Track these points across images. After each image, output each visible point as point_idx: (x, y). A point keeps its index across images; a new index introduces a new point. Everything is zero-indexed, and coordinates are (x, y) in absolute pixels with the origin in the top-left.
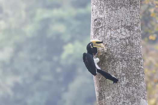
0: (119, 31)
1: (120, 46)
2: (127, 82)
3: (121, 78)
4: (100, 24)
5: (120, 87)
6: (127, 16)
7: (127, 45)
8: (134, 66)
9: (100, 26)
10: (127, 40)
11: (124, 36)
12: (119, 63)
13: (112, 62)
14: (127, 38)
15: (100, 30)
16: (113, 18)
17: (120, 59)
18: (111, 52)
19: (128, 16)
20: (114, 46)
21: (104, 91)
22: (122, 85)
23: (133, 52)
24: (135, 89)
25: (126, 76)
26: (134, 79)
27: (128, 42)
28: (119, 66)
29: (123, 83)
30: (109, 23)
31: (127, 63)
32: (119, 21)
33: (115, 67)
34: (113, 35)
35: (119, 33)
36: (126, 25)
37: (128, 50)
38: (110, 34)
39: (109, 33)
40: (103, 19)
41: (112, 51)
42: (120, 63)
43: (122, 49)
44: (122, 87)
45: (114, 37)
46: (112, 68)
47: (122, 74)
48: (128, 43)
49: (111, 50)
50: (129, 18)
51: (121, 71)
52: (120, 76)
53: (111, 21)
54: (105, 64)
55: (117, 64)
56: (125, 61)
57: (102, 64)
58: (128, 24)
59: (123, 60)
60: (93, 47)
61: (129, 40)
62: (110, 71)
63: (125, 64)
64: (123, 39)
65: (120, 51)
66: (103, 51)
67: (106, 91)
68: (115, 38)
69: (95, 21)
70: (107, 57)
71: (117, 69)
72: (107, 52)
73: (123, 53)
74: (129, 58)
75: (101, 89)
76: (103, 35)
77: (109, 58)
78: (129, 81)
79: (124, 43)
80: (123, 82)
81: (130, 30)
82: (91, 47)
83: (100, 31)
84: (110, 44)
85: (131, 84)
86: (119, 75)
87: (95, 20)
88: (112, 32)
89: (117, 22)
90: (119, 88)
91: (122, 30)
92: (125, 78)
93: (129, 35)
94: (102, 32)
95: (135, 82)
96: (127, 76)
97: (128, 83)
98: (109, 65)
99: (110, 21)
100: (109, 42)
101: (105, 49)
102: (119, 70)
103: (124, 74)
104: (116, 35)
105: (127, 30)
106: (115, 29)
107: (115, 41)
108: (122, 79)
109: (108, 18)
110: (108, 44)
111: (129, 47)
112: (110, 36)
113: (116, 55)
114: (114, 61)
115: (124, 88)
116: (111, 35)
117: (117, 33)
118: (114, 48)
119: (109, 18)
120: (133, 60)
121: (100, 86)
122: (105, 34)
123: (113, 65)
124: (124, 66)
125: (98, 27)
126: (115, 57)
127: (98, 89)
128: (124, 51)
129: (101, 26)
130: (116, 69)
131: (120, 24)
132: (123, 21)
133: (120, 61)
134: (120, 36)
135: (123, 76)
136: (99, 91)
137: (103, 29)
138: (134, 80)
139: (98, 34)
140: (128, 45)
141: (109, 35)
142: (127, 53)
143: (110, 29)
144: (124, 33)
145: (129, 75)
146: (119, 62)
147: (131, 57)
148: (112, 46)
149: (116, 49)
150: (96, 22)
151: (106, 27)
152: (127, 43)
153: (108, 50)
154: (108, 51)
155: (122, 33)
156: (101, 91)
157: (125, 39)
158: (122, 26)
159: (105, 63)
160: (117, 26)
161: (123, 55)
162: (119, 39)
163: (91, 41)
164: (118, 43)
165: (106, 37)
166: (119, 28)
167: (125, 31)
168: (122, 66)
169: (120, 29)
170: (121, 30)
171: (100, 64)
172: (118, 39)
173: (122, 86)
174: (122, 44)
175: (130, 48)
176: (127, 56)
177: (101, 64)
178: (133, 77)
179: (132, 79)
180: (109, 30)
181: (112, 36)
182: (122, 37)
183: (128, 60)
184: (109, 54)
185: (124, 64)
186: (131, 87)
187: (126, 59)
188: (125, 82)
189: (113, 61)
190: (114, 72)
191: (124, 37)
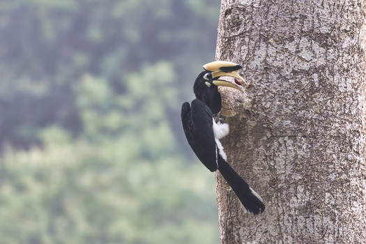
0: (291, 47)
1: (290, 93)
2: (307, 200)
3: (289, 187)
4: (238, 24)
5: (283, 213)
6: (319, 5)
7: (313, 90)
8: (331, 154)
9: (238, 29)
10: (315, 76)
11: (305, 64)
12: (285, 142)
13: (265, 138)
14: (316, 70)
15: (238, 42)
16: (276, 8)
17: (289, 132)
18: (263, 109)
19: (322, 5)
20: (274, 91)
21: (240, 224)
22: (290, 210)
23: (330, 113)
24: (331, 223)
25: (306, 182)
26: (328, 191)
27: (316, 80)
28: (284, 152)
29: (295, 202)
30: (264, 21)
31: (311, 144)
32: (293, 17)
33: (274, 155)
34: (271, 59)
35: (291, 54)
36: (316, 31)
37: (316, 104)
38: (264, 54)
39: (261, 52)
40: (248, 9)
41: (268, 106)
42: (290, 142)
43: (296, 100)
44: (290, 215)
45: (276, 64)
46: (266, 156)
47: (293, 177)
48: (316, 84)
49: (264, 104)
50: (325, 11)
51: (289, 167)
52: (286, 181)
53: (270, 17)
54: (246, 144)
55: (280, 145)
56: (304, 136)
57: (236, 143)
58: (321, 26)
59: (300, 134)
60: (211, 83)
61: (320, 76)
62: (258, 165)
63: (304, 147)
64: (302, 71)
65: (291, 107)
66: (238, 104)
67: (244, 225)
68: (279, 69)
69: (226, 14)
70: (252, 123)
71: (280, 160)
72: (252, 108)
73: (301, 113)
74: (316, 128)
75: (232, 218)
76: (244, 58)
77: (256, 126)
78: (314, 199)
79: (305, 83)
80: (294, 199)
81: (326, 46)
82: (207, 83)
83: (236, 45)
84: (263, 86)
85: (318, 207)
86: (283, 177)
87: (228, 12)
88: (271, 51)
89: (288, 19)
90: (282, 217)
91: (301, 46)
92: (300, 189)
93: (321, 62)
94: (243, 48)
95: (333, 202)
96: (309, 183)
97: (309, 203)
98: (258, 147)
99: (266, 18)
100: (260, 78)
101: (247, 100)
102: (286, 165)
103: (300, 178)
104: (282, 60)
105: (316, 46)
106: (281, 41)
107: (278, 78)
108: (292, 190)
109: (263, 8)
110: (255, 83)
111: (319, 97)
112: (265, 61)
113: (278, 120)
114: (272, 136)
115: (296, 220)
116: (268, 59)
117: (287, 54)
118: (272, 97)
119: (266, 9)
120: (331, 136)
121: (230, 209)
122: (251, 55)
123: (268, 149)
124: (300, 153)
125: (233, 34)
126: (276, 124)
127: (223, 220)
128: (303, 108)
129: (241, 30)
130: (277, 159)
131: (297, 28)
132: (306, 17)
133: (290, 137)
134: (295, 62)
135: (296, 183)
136: (225, 224)
137: (247, 39)
138: (328, 195)
139: (231, 55)
140: (316, 91)
141: (262, 59)
142: (311, 114)
143: (266, 40)
144: (306, 55)
145: (314, 180)
146: (286, 138)
147: (325, 128)
148: (269, 91)
149: (280, 101)
150: (229, 17)
151: (253, 33)
152: (313, 83)
153: (254, 102)
154: (255, 106)
155: (300, 54)
156: (231, 223)
157: (307, 73)
158: (302, 32)
159: (245, 141)
160: (288, 33)
161: (299, 121)
162: (290, 70)
163: (205, 66)
164: (285, 84)
165: (252, 62)
166: (291, 39)
167: (310, 49)
168: (293, 154)
169: (296, 41)
170: (298, 44)
171: (232, 145)
172: (287, 73)
173: (292, 213)
174: (299, 87)
175: (321, 100)
176: (312, 124)
177: (235, 145)
178: (327, 186)
179: (321, 194)
180: (263, 45)
181: (270, 60)
182: (301, 64)
183: (315, 135)
184: (258, 114)
185: (300, 147)
186: (316, 217)
187: (309, 132)
188: (299, 201)
189: (269, 135)
190: (270, 169)
191: (306, 66)
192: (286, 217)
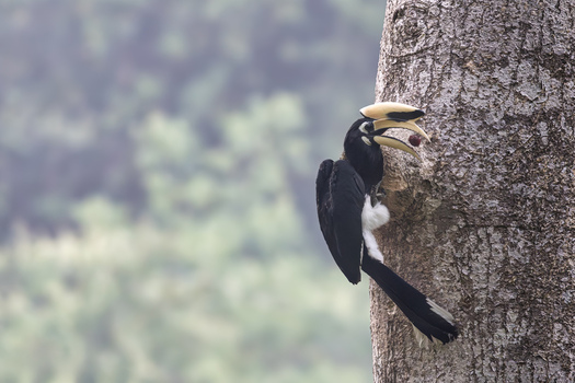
0: (504, 76)
1: (500, 154)
2: (523, 334)
3: (493, 312)
4: (415, 35)
5: (482, 356)
6: (553, 6)
7: (538, 150)
8: (565, 259)
9: (414, 44)
10: (543, 125)
11: (527, 105)
12: (488, 235)
13: (455, 229)
14: (545, 116)
15: (414, 64)
16: (479, 8)
17: (495, 220)
18: (454, 179)
19: (557, 6)
20: (472, 149)
21: (409, 372)
22: (494, 350)
23: (566, 189)
24: (560, 373)
25: (521, 304)
26: (559, 321)
27: (544, 133)
28: (486, 253)
29: (502, 338)
30: (459, 32)
31: (533, 240)
32: (508, 25)
33: (470, 258)
34: (470, 95)
35: (502, 88)
36: (547, 50)
37: (542, 174)
38: (457, 86)
39: (453, 84)
40: (433, 11)
41: (461, 174)
42: (496, 236)
43: (510, 166)
44: (493, 359)
45: (477, 103)
46: (455, 258)
47: (500, 295)
48: (544, 139)
49: (454, 170)
50: (562, 18)
51: (495, 279)
52: (488, 302)
53: (470, 25)
54: (422, 237)
55: (480, 241)
56: (521, 228)
57: (406, 236)
58: (554, 43)
59: (513, 224)
60: (372, 140)
61: (551, 126)
62: (441, 273)
63: (520, 245)
64: (521, 117)
65: (499, 178)
66: (412, 170)
67: (416, 374)
68: (483, 113)
69: (395, 18)
70: (433, 203)
71: (479, 266)
72: (434, 177)
73: (517, 188)
74: (542, 214)
75: (395, 361)
76: (423, 92)
77: (440, 207)
78: (535, 333)
79: (525, 137)
80: (501, 332)
81: (562, 76)
82: (364, 138)
83: (411, 71)
84: (454, 141)
85: (541, 348)
86: (483, 295)
87: (398, 14)
88: (470, 82)
89: (498, 29)
90: (480, 361)
91: (520, 75)
92: (512, 316)
93: (552, 103)
94: (421, 75)
95: (566, 340)
96: (527, 306)
97: (526, 340)
98: (442, 243)
99: (463, 26)
100: (449, 127)
101: (427, 164)
102: (488, 274)
103: (512, 297)
104: (488, 97)
105: (545, 76)
106: (487, 65)
107: (480, 128)
108: (497, 316)
109: (457, 9)
110: (441, 135)
111: (549, 163)
112: (458, 98)
113: (479, 198)
114: (467, 226)
115: (504, 367)
116: (463, 96)
117: (495, 88)
118: (468, 160)
119: (462, 11)
120: (566, 229)
121: (392, 346)
122: (436, 86)
123: (459, 246)
124: (514, 255)
125: (406, 51)
126: (474, 205)
127: (379, 363)
128: (521, 180)
129: (420, 44)
130: (475, 265)
131: (516, 44)
132: (529, 26)
133: (497, 228)
134: (509, 102)
135: (505, 306)
136: (383, 371)
137: (429, 61)
138: (558, 326)
139: (402, 85)
140: (543, 152)
141: (454, 95)
142: (534, 191)
143: (461, 63)
144: (528, 91)
145: (535, 302)
146: (490, 230)
147: (557, 214)
148: (464, 149)
149: (481, 167)
150: (400, 22)
151: (440, 51)
152: (538, 139)
153: (437, 168)
154: (440, 173)
155: (518, 89)
156: (394, 370)
157: (529, 121)
158: (523, 51)
159: (421, 232)
160: (498, 52)
161: (513, 201)
162: (501, 115)
163: (363, 110)
164: (491, 139)
165: (438, 100)
166: (504, 63)
167: (535, 80)
168: (502, 256)
169: (512, 65)
170: (515, 72)
171: (399, 238)
172: (495, 119)
173: (497, 355)
174: (515, 143)
175: (551, 166)
176: (535, 207)
177: (404, 238)
178: (557, 312)
179: (547, 324)
180: (456, 71)
181: (466, 97)
182: (519, 106)
183: (538, 225)
184: (444, 188)
185: (513, 246)
186: (538, 364)
187: (529, 221)
188: (509, 336)
189: (461, 223)
190: (462, 280)
191: (527, 110)
192: (487, 361)
